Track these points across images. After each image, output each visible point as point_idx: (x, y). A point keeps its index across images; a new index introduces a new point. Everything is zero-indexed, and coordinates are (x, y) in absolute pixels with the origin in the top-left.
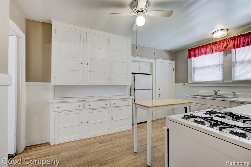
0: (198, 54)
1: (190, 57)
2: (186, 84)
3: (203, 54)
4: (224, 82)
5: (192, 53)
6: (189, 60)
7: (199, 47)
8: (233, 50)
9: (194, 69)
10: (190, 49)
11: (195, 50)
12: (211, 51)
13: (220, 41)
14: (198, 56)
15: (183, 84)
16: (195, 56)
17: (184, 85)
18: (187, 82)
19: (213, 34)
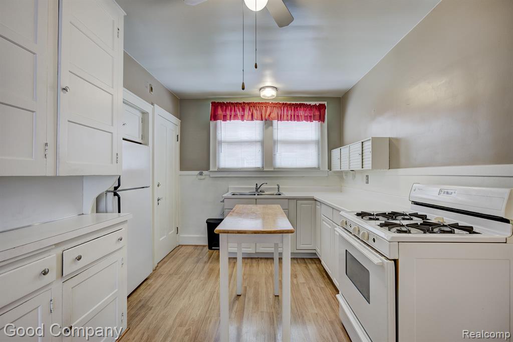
0: (231, 116)
1: (214, 117)
2: (205, 172)
3: (238, 119)
4: (265, 170)
5: (220, 112)
6: (212, 123)
7: (232, 103)
8: (275, 122)
9: (220, 143)
10: (216, 102)
11: (224, 107)
12: (250, 117)
13: (262, 103)
14: (230, 120)
15: (198, 172)
16: (225, 118)
17: (201, 174)
18: (208, 169)
19: (260, 89)
